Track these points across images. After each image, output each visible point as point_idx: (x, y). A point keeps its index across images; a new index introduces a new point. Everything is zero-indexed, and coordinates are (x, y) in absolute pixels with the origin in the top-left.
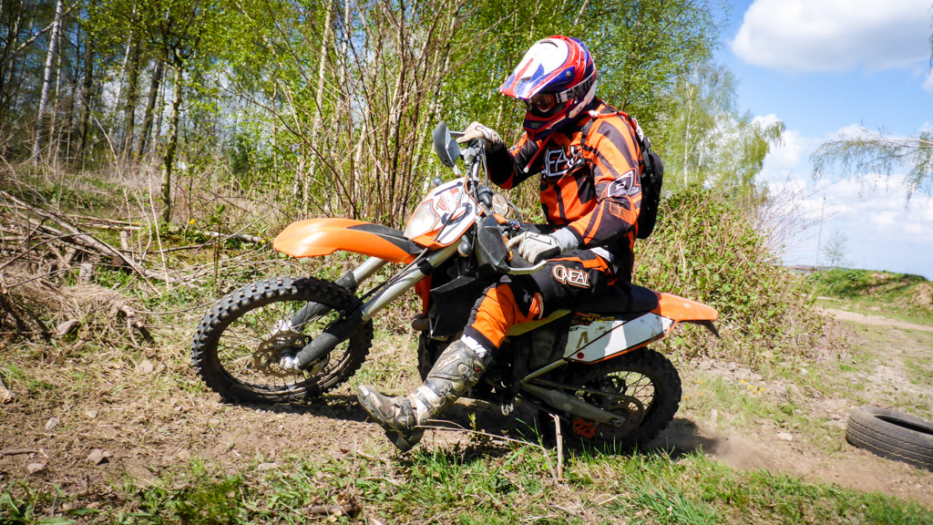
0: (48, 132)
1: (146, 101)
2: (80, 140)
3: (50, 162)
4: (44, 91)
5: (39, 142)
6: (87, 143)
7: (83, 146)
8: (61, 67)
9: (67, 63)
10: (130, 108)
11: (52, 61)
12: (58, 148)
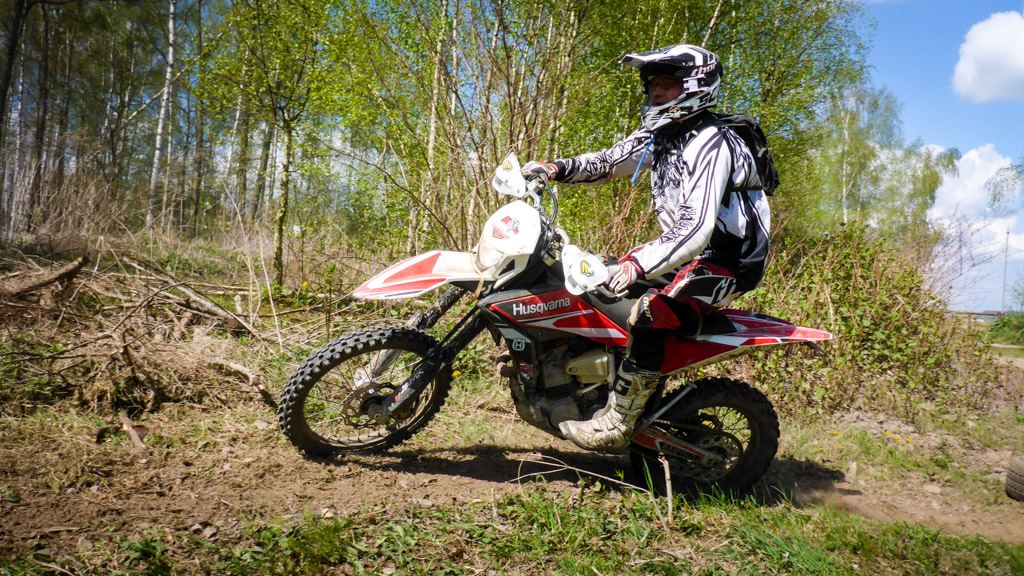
0: (160, 201)
1: (258, 164)
2: (193, 207)
3: (164, 231)
4: (156, 160)
5: (153, 212)
6: (200, 210)
7: (196, 213)
8: (172, 135)
9: (178, 129)
10: (242, 173)
11: (163, 128)
12: (171, 217)
